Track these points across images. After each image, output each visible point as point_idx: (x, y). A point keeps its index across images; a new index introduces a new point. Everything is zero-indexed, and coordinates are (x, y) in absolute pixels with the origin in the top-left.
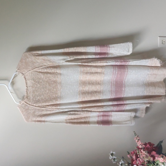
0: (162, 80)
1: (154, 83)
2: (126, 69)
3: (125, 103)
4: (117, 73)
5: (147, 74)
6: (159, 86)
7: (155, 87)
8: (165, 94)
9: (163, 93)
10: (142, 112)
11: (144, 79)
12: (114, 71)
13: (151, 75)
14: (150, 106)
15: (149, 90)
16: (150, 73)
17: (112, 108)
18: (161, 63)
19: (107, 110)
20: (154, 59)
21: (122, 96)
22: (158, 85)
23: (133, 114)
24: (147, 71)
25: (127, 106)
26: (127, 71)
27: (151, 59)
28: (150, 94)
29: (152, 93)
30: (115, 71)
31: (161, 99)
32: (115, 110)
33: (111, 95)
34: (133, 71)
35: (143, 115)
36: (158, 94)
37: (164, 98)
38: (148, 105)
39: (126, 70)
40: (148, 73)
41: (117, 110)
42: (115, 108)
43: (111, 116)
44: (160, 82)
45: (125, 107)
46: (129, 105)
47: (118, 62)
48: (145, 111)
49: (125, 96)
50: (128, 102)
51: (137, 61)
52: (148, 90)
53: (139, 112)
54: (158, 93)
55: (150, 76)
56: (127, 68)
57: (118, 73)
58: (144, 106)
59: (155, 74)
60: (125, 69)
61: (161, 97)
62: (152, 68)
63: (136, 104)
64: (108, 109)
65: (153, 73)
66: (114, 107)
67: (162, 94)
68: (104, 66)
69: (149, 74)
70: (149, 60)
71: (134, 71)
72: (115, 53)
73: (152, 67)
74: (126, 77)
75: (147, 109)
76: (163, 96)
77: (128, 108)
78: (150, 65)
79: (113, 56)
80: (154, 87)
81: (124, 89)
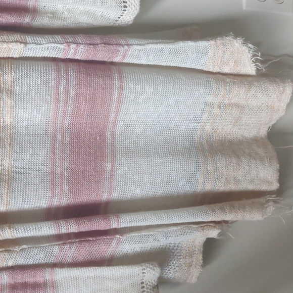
0: (263, 132)
1: (231, 143)
2: (116, 76)
3: (114, 225)
4: (72, 92)
5: (206, 104)
6: (253, 156)
7: (238, 157)
8: (275, 186)
9: (270, 183)
10: (188, 260)
11: (191, 126)
12: (58, 83)
13: (220, 107)
14: (220, 235)
15: (216, 170)
16: (217, 100)
17: (56, 252)
18: (257, 60)
19: (31, 262)
20: (228, 40)
21: (105, 197)
22: (247, 151)
23: (151, 274)
24: (202, 90)
25: (124, 238)
26: (121, 88)
27: (219, 41)
28: (221, 187)
29: (227, 181)
30: (64, 83)
31: (262, 207)
32: (69, 259)
33: (49, 194)
34: (147, 88)
35: (194, 274)
36: (251, 187)
37: (275, 202)
38: (214, 233)
39: (117, 83)
40: (210, 99)
41: (81, 259)
42: (71, 252)
43: (54, 285)
44: (256, 140)
45: (114, 242)
46: (133, 234)
47: (77, 44)
48: (201, 258)
49: (115, 195)
50: (125, 221)
51: (160, 46)
52: (210, 168)
53: (175, 263)
54: (252, 181)
55: (216, 111)
56: (120, 73)
57: (78, 95)
58: (198, 238)
59: (237, 106)
60: (112, 79)
61: (262, 200)
62: (224, 81)
63: (164, 230)
64: (38, 256)
65: (227, 102)
66: (67, 247)
67: (264, 188)
68: (12, 58)
69: (211, 104)
70: (212, 42)
71: (149, 89)
72: (69, 11)
73: (224, 77)
74: (117, 112)
75: (210, 248)
76: (271, 193)
77: (127, 246)
78: (216, 70)
79: (57, 23)
80: (234, 160)
81: (108, 166)
